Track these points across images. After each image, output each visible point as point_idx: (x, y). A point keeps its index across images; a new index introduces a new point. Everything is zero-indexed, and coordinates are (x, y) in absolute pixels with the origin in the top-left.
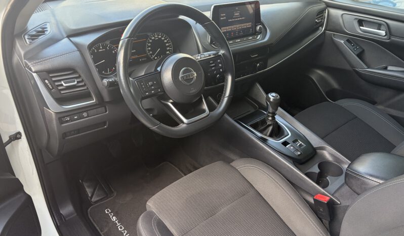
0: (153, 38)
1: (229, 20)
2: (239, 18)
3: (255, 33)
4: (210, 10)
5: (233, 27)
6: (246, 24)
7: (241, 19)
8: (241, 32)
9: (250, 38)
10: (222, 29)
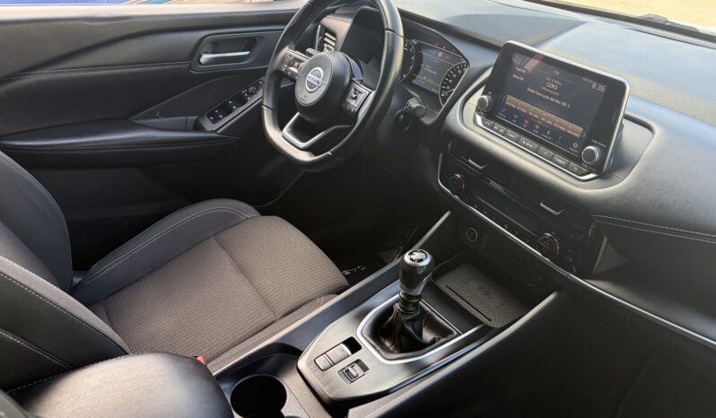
1: (529, 89)
2: (554, 96)
5: (532, 108)
6: (567, 122)
7: (559, 102)
8: (549, 132)
9: (558, 160)
10: (509, 97)
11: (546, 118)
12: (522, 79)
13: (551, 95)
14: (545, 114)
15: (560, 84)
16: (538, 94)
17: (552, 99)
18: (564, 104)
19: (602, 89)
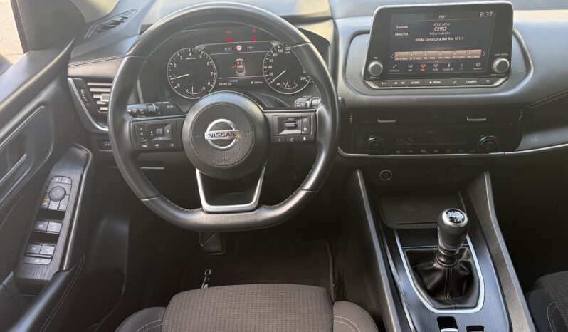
0: (281, 51)
1: (417, 40)
2: (445, 36)
3: (487, 73)
4: (372, 15)
5: (425, 53)
6: (465, 51)
7: (452, 39)
8: (449, 65)
9: (470, 82)
10: (397, 54)
11: (442, 56)
12: (407, 34)
13: (441, 37)
14: (440, 53)
15: (449, 24)
16: (428, 40)
17: (444, 39)
18: (457, 38)
19: (489, 14)
